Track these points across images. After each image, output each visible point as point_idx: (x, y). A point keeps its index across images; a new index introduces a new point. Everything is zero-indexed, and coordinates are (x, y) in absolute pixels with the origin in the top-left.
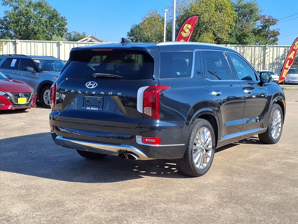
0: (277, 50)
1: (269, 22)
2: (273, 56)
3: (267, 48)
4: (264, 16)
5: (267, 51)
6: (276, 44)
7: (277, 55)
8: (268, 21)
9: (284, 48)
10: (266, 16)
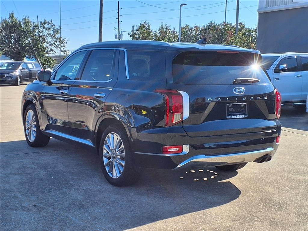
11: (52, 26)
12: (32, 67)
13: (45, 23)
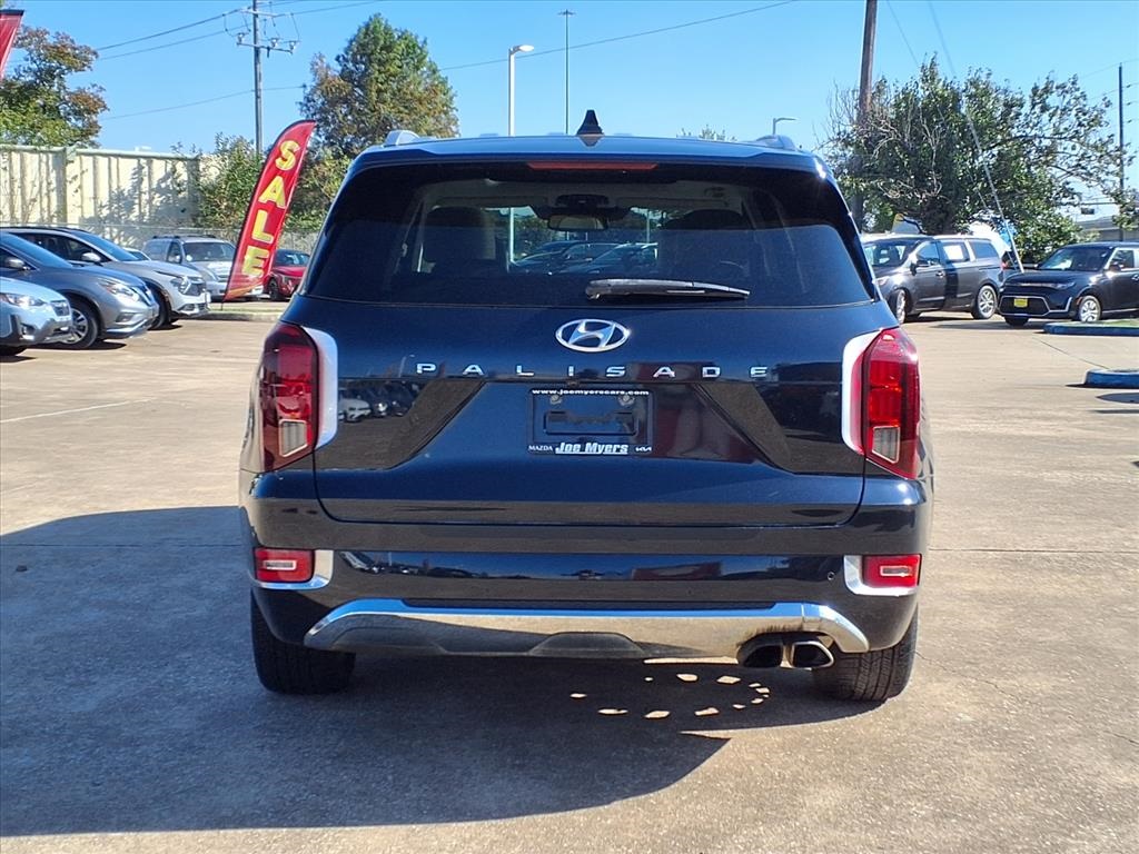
0: (110, 168)
1: (62, 56)
2: (95, 190)
3: (69, 158)
4: (39, 35)
5: (72, 170)
6: (92, 144)
7: (110, 187)
8: (58, 52)
9: (135, 161)
10: (47, 33)
11: (1078, 99)
12: (961, 257)
13: (1047, 90)
